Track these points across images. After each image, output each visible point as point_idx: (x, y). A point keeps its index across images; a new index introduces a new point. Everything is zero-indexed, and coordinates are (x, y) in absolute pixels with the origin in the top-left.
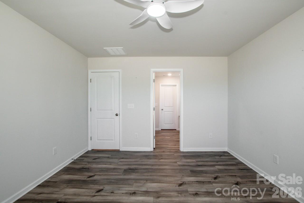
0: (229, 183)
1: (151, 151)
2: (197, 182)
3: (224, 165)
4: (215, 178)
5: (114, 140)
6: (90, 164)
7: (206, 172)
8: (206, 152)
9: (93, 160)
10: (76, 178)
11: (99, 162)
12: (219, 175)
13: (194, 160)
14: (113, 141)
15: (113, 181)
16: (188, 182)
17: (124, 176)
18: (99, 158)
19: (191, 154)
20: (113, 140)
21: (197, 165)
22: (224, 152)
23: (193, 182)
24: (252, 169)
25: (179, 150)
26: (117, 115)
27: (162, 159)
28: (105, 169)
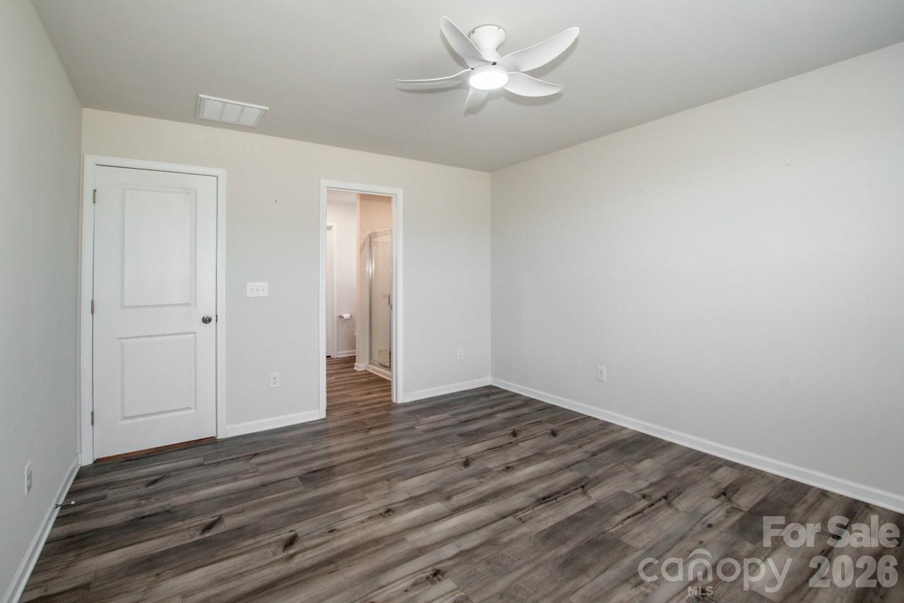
0: (542, 435)
1: (322, 418)
2: (489, 449)
3: (507, 410)
4: (514, 434)
5: (196, 409)
6: (153, 500)
7: (489, 430)
8: (453, 394)
9: (150, 488)
10: (161, 548)
11: (185, 486)
12: (516, 427)
13: (445, 415)
14: (193, 411)
15: (300, 510)
16: (474, 454)
17: (317, 490)
18: (164, 476)
19: (428, 405)
20: (189, 408)
21: (461, 422)
22: (486, 387)
23: (483, 452)
24: (555, 406)
25: (391, 401)
26: (206, 320)
27: (370, 429)
28: (232, 494)
